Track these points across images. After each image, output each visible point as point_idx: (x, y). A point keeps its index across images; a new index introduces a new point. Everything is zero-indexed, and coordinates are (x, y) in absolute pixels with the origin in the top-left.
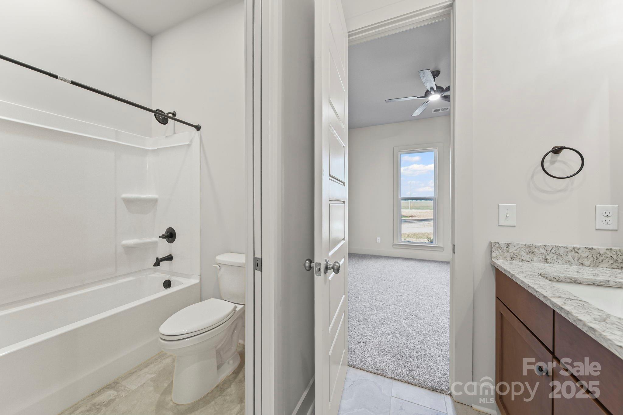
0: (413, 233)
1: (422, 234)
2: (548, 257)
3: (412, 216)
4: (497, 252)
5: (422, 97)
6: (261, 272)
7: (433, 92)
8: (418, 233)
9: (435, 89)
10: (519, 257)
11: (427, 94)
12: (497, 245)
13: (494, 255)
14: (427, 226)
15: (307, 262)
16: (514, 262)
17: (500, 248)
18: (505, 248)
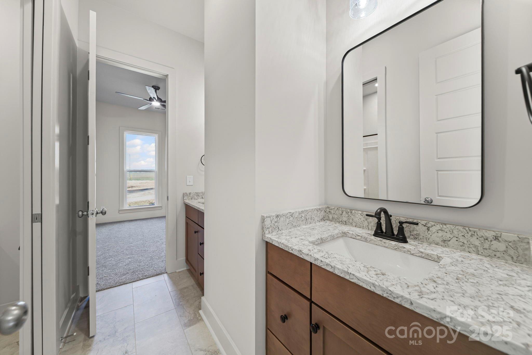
0: (134, 202)
1: (143, 201)
2: (203, 197)
3: (132, 187)
4: (186, 197)
5: (148, 100)
6: (42, 223)
7: (155, 100)
8: (139, 201)
9: (157, 99)
10: (194, 198)
11: (151, 99)
12: (186, 194)
13: (185, 198)
14: (147, 194)
15: (80, 212)
16: (192, 200)
17: (187, 195)
18: (189, 195)
